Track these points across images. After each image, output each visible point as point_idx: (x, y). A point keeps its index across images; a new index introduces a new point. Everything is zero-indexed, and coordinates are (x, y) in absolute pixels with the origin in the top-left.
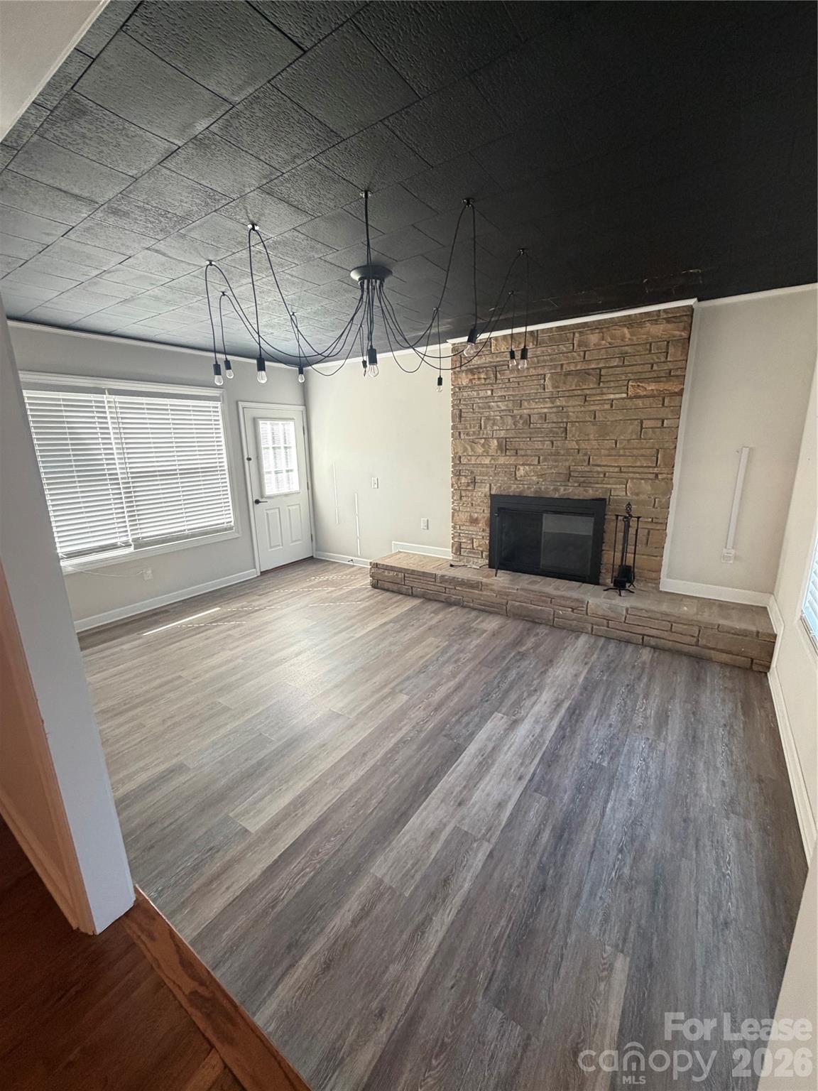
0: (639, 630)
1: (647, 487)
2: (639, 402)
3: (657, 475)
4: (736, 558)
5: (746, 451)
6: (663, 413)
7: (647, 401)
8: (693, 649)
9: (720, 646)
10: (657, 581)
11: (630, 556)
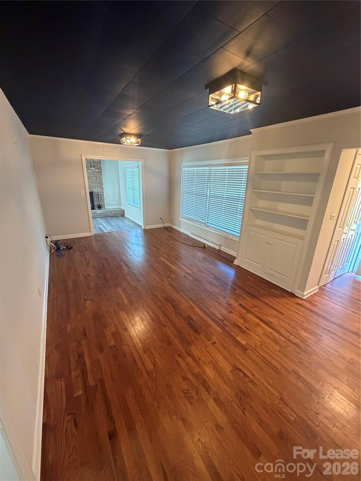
0: (106, 214)
1: (100, 189)
2: (95, 173)
3: (101, 187)
4: (115, 200)
5: (113, 183)
6: (99, 175)
7: (97, 173)
8: (115, 215)
9: (119, 213)
10: (104, 207)
11: (100, 203)
